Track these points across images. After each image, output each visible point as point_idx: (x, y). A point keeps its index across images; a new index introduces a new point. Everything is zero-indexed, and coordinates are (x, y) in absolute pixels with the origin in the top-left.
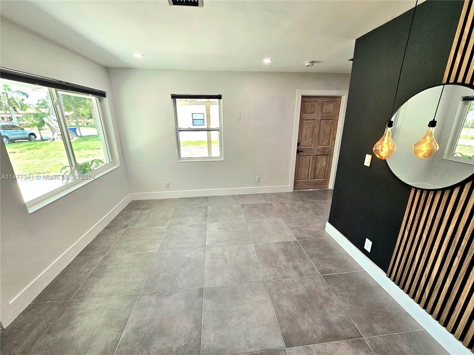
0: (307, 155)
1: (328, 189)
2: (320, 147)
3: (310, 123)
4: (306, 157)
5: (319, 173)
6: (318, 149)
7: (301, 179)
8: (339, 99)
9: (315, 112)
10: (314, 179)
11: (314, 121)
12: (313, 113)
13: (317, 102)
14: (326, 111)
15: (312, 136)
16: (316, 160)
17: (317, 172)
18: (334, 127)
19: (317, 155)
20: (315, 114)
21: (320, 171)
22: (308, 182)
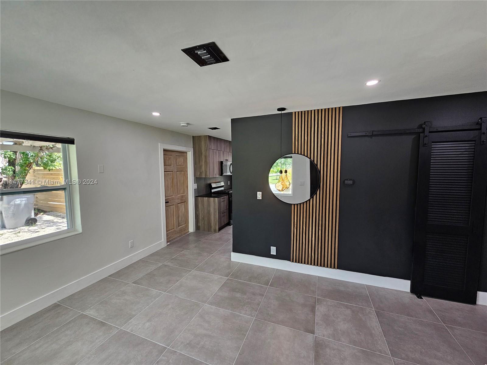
0: (171, 205)
1: (190, 233)
2: (179, 195)
3: (169, 174)
4: (170, 207)
5: (181, 220)
6: (178, 197)
7: (169, 230)
8: (185, 154)
9: (171, 164)
10: (179, 226)
11: (172, 172)
12: (171, 165)
13: (172, 155)
14: (179, 164)
15: (172, 186)
16: (178, 209)
17: (180, 219)
18: (186, 177)
19: (178, 204)
20: (172, 166)
21: (182, 218)
22: (175, 231)
